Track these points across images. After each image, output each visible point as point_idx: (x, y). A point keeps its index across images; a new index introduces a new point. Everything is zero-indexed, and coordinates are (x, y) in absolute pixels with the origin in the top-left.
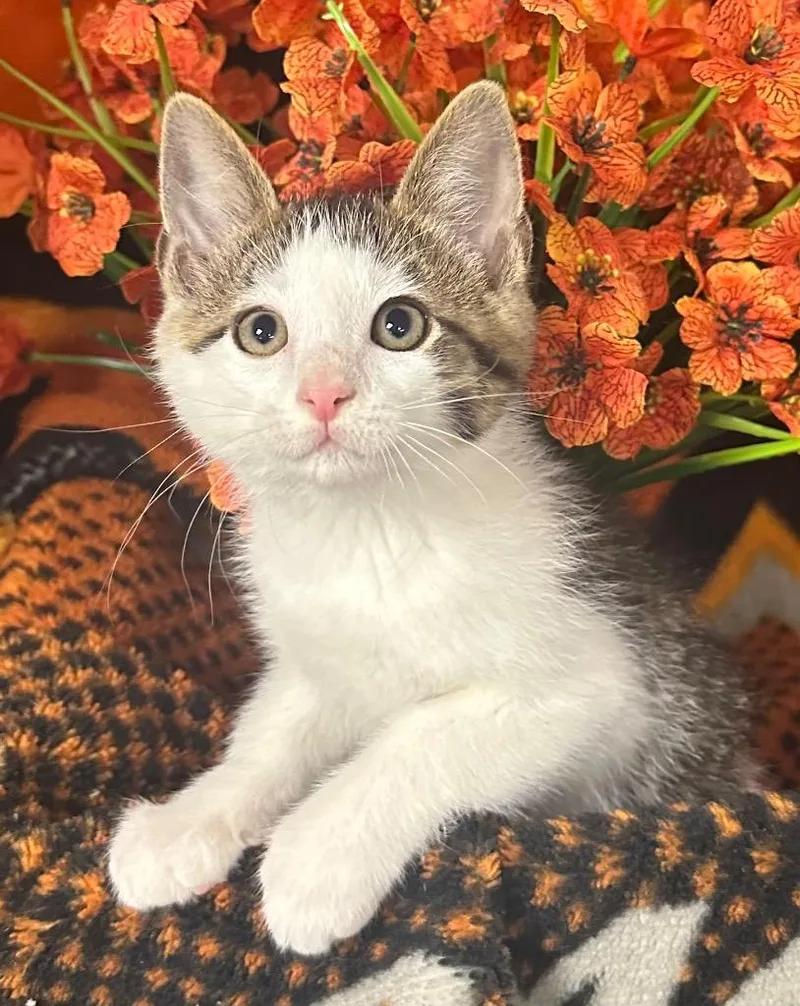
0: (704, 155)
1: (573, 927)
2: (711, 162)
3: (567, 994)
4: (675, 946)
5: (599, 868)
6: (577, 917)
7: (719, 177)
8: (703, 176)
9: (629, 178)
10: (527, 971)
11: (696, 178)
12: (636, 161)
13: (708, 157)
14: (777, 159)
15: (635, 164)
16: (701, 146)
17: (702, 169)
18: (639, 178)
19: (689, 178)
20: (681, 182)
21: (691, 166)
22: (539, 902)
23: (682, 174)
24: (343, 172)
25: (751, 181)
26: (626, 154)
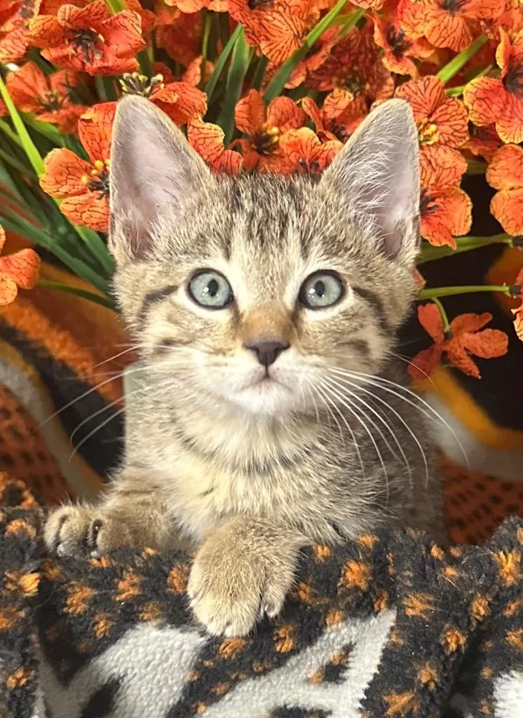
0: (356, 51)
1: (99, 635)
2: (362, 57)
3: (99, 686)
4: (183, 660)
5: (122, 585)
6: (102, 627)
7: (368, 69)
8: (356, 68)
9: (280, 40)
10: (65, 667)
11: (351, 70)
12: (292, 29)
13: (360, 53)
14: (411, 58)
15: (290, 31)
16: (355, 42)
17: (355, 62)
18: (289, 43)
19: (345, 69)
20: (338, 72)
21: (345, 59)
22: (70, 610)
23: (339, 65)
24: (43, 24)
25: (390, 74)
26: (286, 21)
